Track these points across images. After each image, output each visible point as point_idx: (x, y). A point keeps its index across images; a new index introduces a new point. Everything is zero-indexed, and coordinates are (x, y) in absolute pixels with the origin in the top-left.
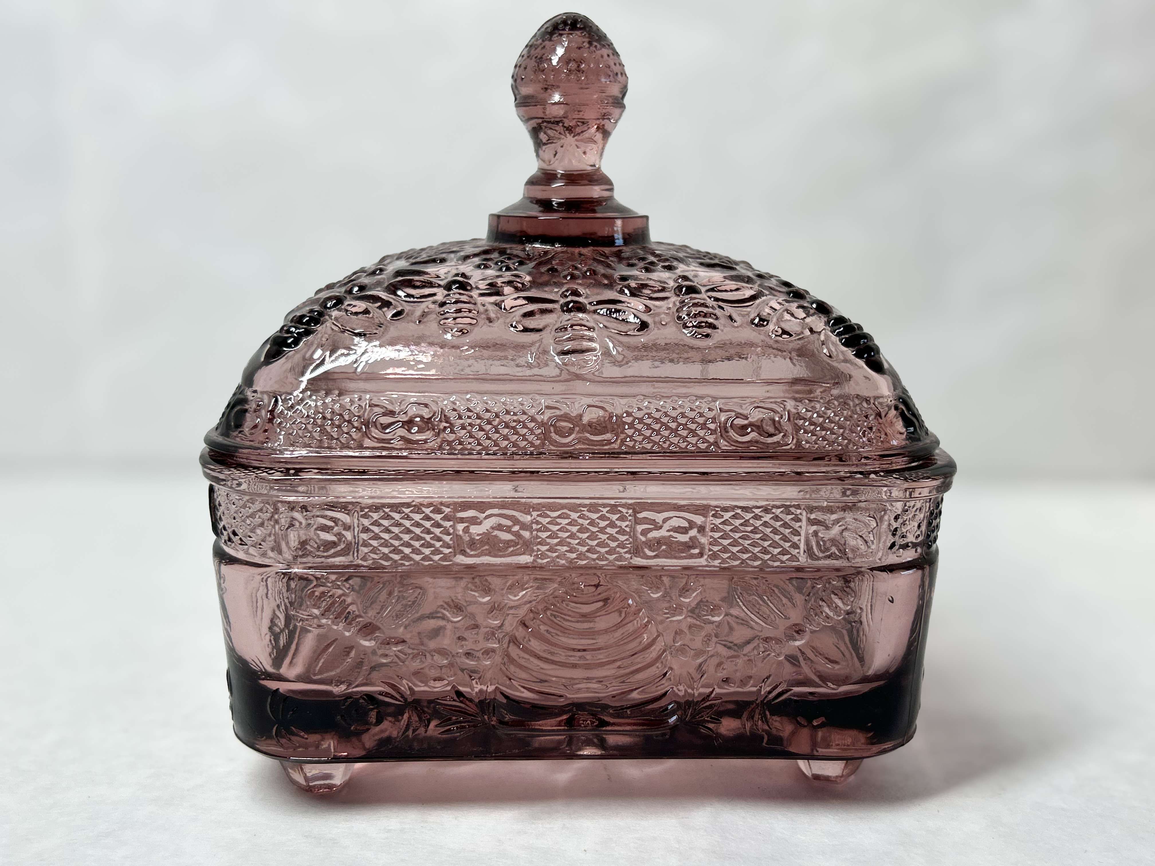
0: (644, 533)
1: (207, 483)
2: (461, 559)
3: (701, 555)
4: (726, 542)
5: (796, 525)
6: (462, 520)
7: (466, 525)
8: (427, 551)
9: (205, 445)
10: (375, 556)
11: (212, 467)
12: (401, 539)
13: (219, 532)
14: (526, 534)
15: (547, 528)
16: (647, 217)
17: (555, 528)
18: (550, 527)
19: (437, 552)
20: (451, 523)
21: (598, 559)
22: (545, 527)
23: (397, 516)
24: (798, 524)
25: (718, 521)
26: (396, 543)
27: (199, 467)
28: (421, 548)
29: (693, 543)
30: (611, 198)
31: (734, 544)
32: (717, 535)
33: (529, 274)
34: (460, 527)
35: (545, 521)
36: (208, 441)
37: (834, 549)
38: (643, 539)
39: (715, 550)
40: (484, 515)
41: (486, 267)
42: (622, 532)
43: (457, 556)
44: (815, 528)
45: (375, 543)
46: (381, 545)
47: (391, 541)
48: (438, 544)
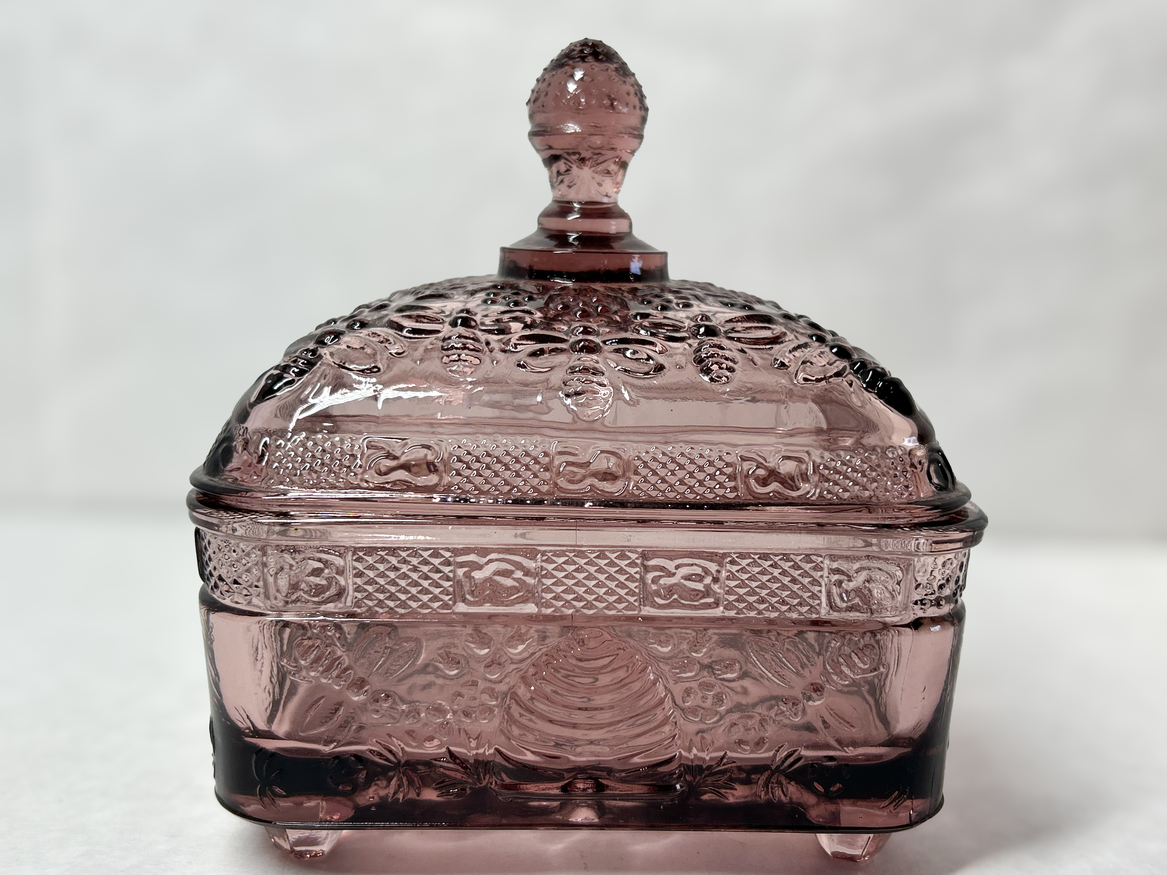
0: (655, 581)
1: (193, 527)
2: (461, 607)
3: (717, 604)
4: (742, 591)
5: (817, 575)
6: (462, 565)
7: (467, 569)
8: (425, 598)
9: (192, 487)
10: (370, 603)
11: (202, 511)
12: (398, 585)
13: (206, 577)
14: (530, 580)
15: (552, 574)
16: (664, 254)
17: (561, 574)
18: (555, 573)
19: (435, 599)
20: (451, 568)
21: (606, 608)
22: (551, 573)
23: (394, 561)
24: (820, 574)
25: (734, 568)
26: (393, 589)
27: (187, 510)
28: (418, 595)
29: (708, 592)
30: (630, 233)
31: (750, 594)
32: (733, 584)
33: (540, 310)
34: (461, 572)
35: (550, 567)
36: (195, 482)
37: (857, 600)
38: (654, 587)
39: (731, 600)
40: (485, 560)
41: (494, 302)
42: (631, 578)
43: (457, 603)
44: (836, 577)
45: (370, 588)
46: (377, 591)
47: (386, 586)
48: (437, 591)
